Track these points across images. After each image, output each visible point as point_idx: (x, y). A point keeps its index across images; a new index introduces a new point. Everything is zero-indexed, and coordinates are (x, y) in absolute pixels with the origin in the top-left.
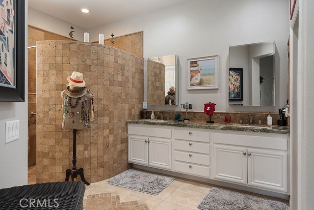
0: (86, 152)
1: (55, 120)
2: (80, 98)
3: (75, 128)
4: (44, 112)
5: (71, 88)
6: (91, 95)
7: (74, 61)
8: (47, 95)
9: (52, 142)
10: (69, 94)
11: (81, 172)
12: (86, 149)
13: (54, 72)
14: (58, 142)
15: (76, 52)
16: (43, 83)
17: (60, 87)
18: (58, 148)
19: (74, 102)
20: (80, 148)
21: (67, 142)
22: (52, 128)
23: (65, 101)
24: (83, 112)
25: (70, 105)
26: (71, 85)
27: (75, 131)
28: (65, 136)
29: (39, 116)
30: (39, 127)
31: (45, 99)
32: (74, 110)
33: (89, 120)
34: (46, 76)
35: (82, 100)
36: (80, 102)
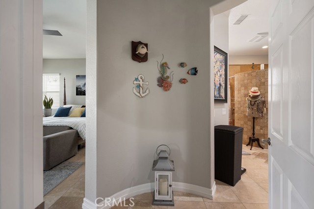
0: (262, 131)
1: (244, 111)
2: (256, 101)
3: (254, 116)
4: (238, 108)
5: (251, 96)
6: (263, 99)
7: (254, 81)
8: (240, 100)
9: (242, 122)
10: (250, 99)
11: (258, 140)
12: (261, 129)
13: (243, 88)
14: (245, 123)
15: (255, 76)
16: (238, 94)
17: (246, 95)
18: (245, 126)
19: (253, 103)
20: (257, 128)
21: (250, 123)
22: (242, 116)
23: (248, 102)
24: (258, 108)
25: (251, 104)
26: (251, 94)
27: (254, 118)
28: (249, 120)
29: (236, 109)
30: (236, 115)
31: (239, 101)
32: (252, 107)
33: (262, 112)
34: (239, 90)
35: (258, 102)
36: (256, 103)
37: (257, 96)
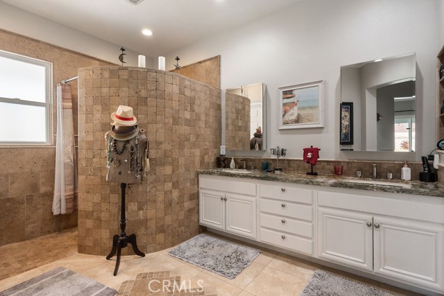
0: (141, 212)
1: (101, 169)
2: (128, 142)
4: (87, 160)
5: (117, 128)
6: (144, 136)
7: (125, 92)
8: (91, 138)
9: (97, 198)
10: (113, 136)
11: (132, 239)
12: (140, 209)
13: (99, 107)
14: (105, 199)
15: (127, 80)
16: (87, 123)
17: (106, 126)
18: (104, 206)
19: (120, 146)
20: (132, 207)
21: (116, 198)
22: (97, 180)
23: (109, 144)
24: (132, 160)
25: (116, 150)
26: (117, 123)
27: (123, 186)
28: (112, 191)
29: (82, 163)
30: (81, 178)
31: (88, 142)
32: (120, 157)
33: (141, 170)
34: (89, 113)
35: (132, 143)
36: (129, 146)
37: (131, 129)
